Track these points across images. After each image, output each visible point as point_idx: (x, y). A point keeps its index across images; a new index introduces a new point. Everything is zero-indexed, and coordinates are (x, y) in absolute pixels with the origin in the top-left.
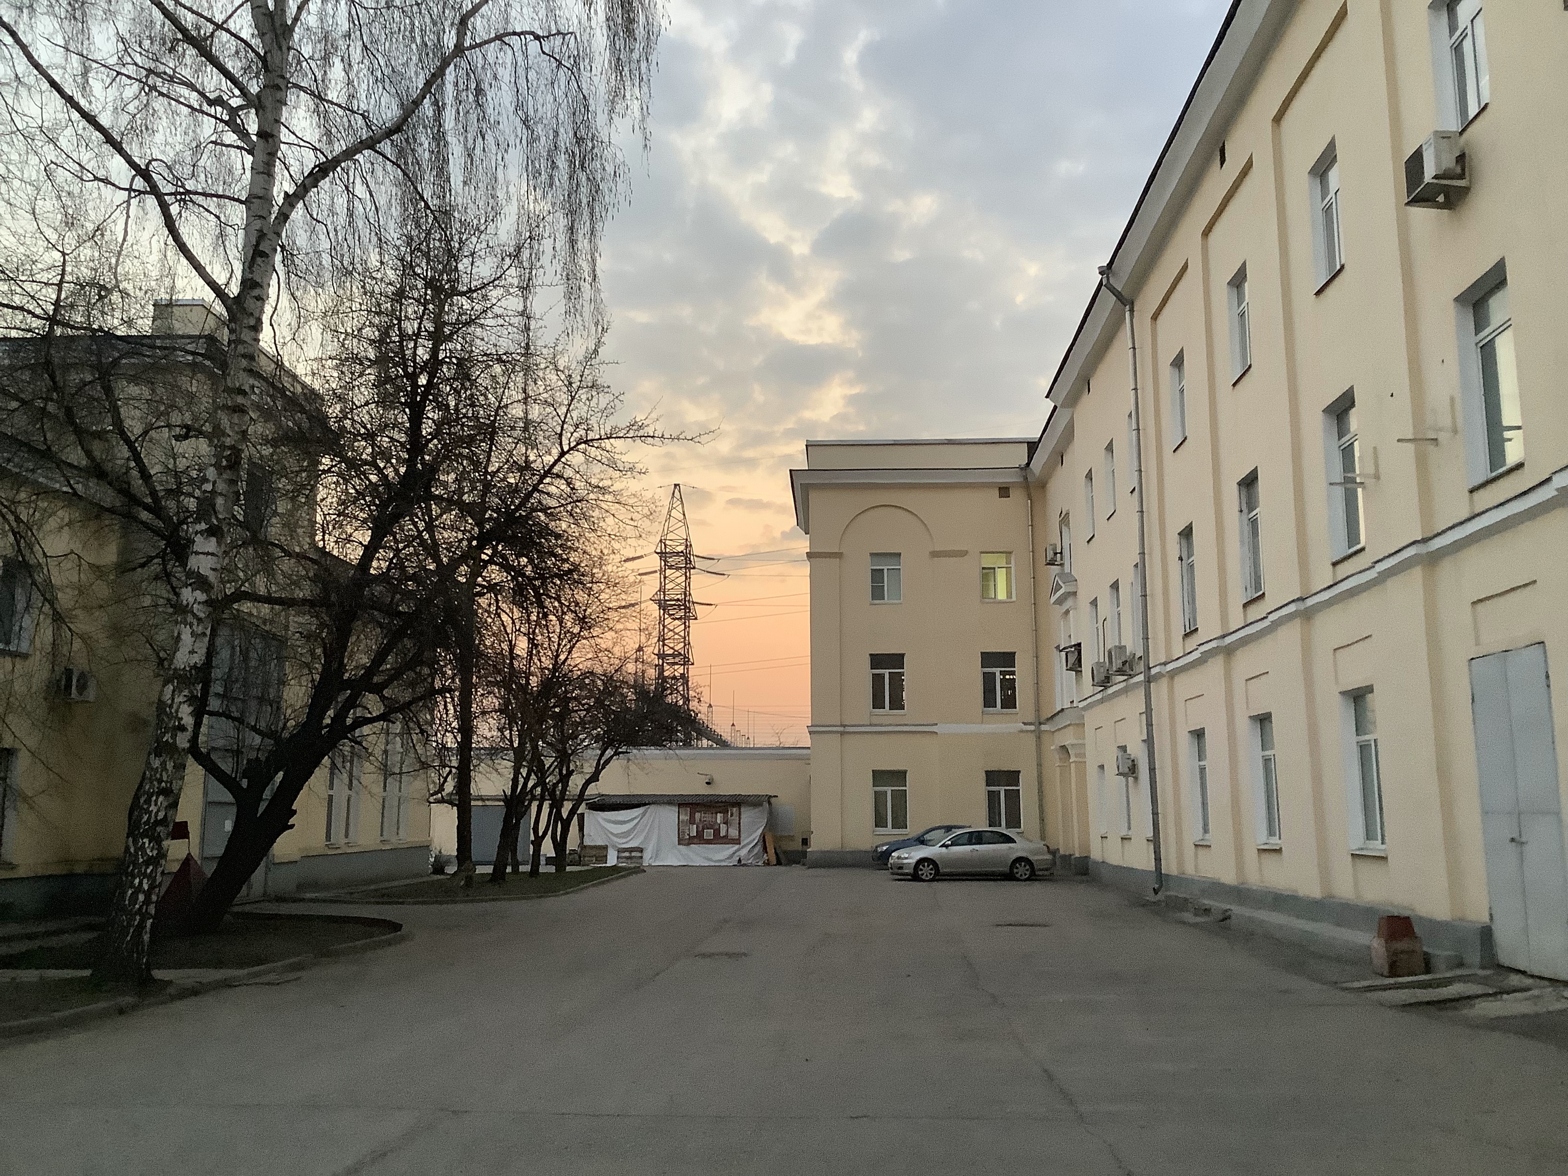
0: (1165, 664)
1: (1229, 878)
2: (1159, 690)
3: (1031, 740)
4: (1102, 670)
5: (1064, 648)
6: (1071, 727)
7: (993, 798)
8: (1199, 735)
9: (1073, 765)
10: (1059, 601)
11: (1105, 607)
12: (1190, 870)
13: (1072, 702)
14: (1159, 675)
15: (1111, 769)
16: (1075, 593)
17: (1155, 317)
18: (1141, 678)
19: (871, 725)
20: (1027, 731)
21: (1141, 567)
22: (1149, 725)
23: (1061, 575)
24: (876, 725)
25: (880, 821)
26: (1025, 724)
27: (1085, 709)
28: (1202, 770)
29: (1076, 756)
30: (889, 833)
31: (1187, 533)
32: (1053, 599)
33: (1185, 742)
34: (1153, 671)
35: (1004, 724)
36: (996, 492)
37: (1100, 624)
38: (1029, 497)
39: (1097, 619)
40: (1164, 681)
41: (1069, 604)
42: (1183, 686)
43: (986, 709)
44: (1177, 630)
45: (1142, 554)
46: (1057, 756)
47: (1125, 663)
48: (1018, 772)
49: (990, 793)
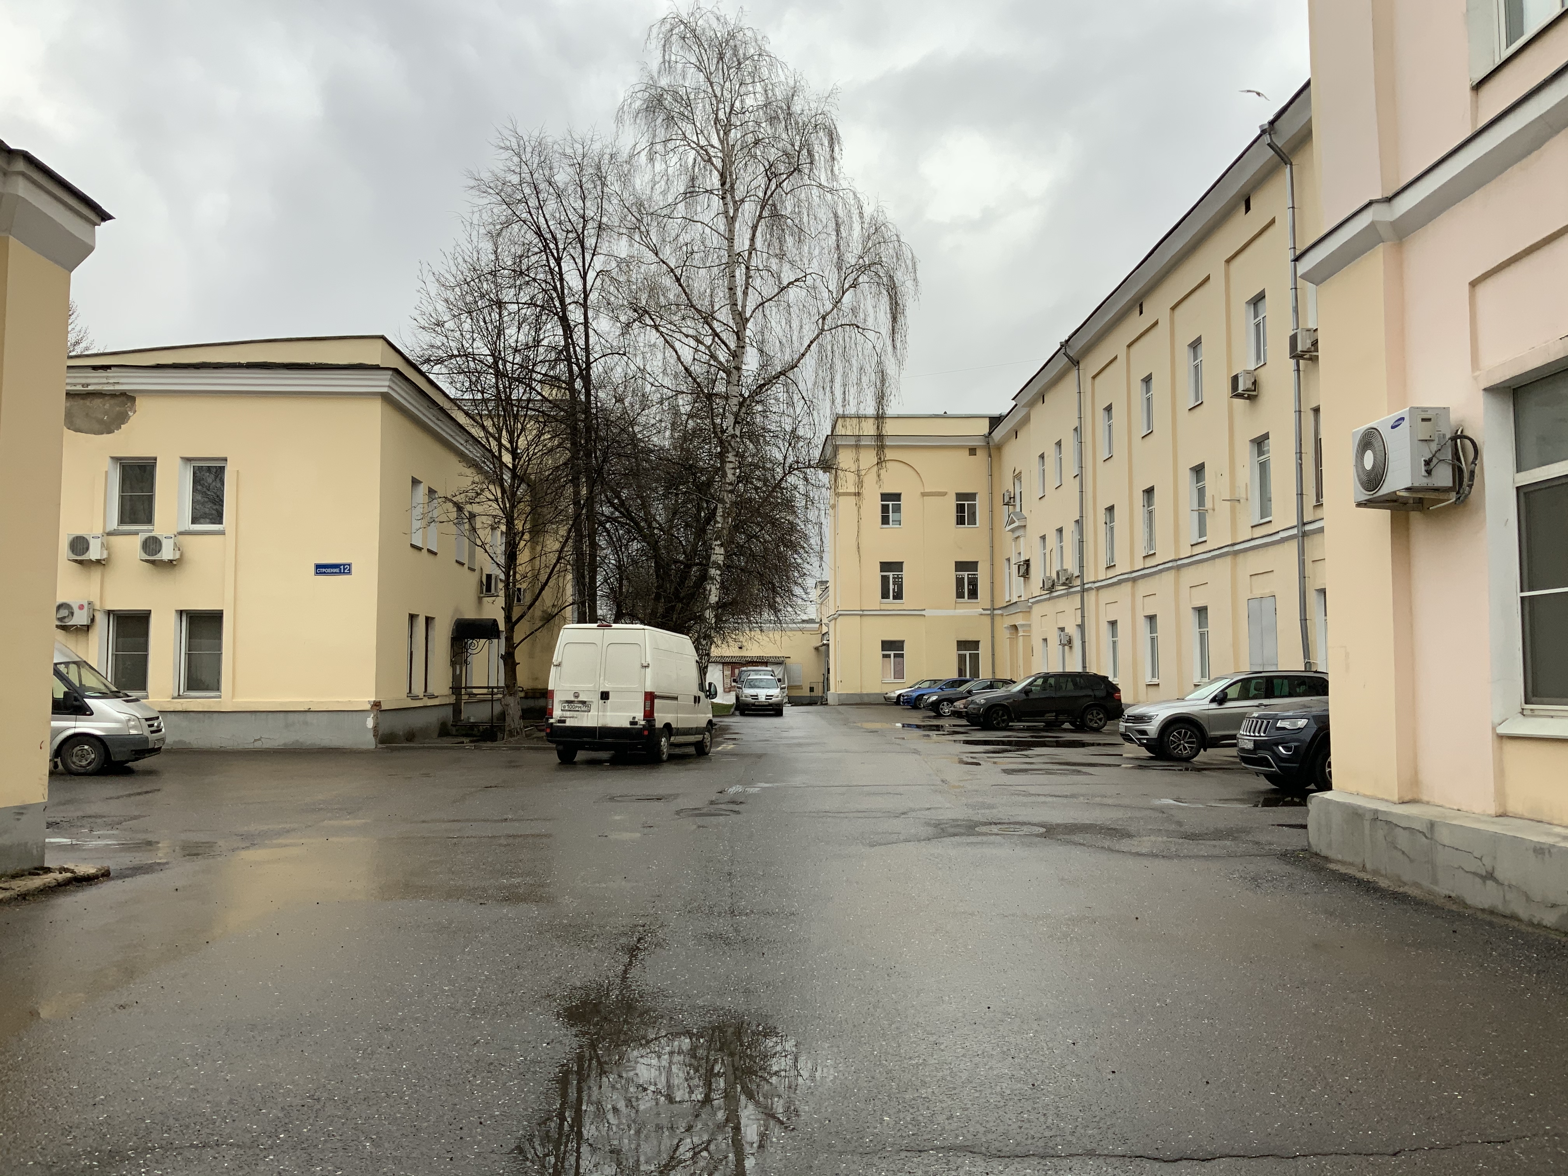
0: (1094, 582)
2: (1090, 598)
3: (987, 621)
4: (1050, 581)
5: (1015, 562)
6: (1021, 614)
7: (962, 658)
8: (1113, 624)
9: (1021, 639)
10: (1013, 530)
11: (1052, 542)
13: (1020, 597)
14: (1090, 589)
15: (1052, 641)
16: (1024, 526)
17: (1094, 377)
18: (1078, 589)
19: (881, 610)
20: (985, 614)
21: (1079, 523)
22: (1083, 617)
23: (1014, 513)
24: (884, 610)
25: (885, 675)
26: (984, 609)
27: (1033, 603)
28: (1114, 643)
29: (1024, 631)
30: (892, 682)
31: (1110, 510)
32: (1008, 528)
33: (1105, 629)
35: (970, 610)
36: (967, 452)
37: (1048, 551)
38: (990, 456)
39: (1044, 548)
40: (1093, 592)
41: (1020, 533)
42: (1105, 597)
43: (958, 599)
44: (1102, 565)
45: (1082, 517)
46: (1007, 631)
47: (1067, 579)
48: (978, 642)
49: (960, 655)
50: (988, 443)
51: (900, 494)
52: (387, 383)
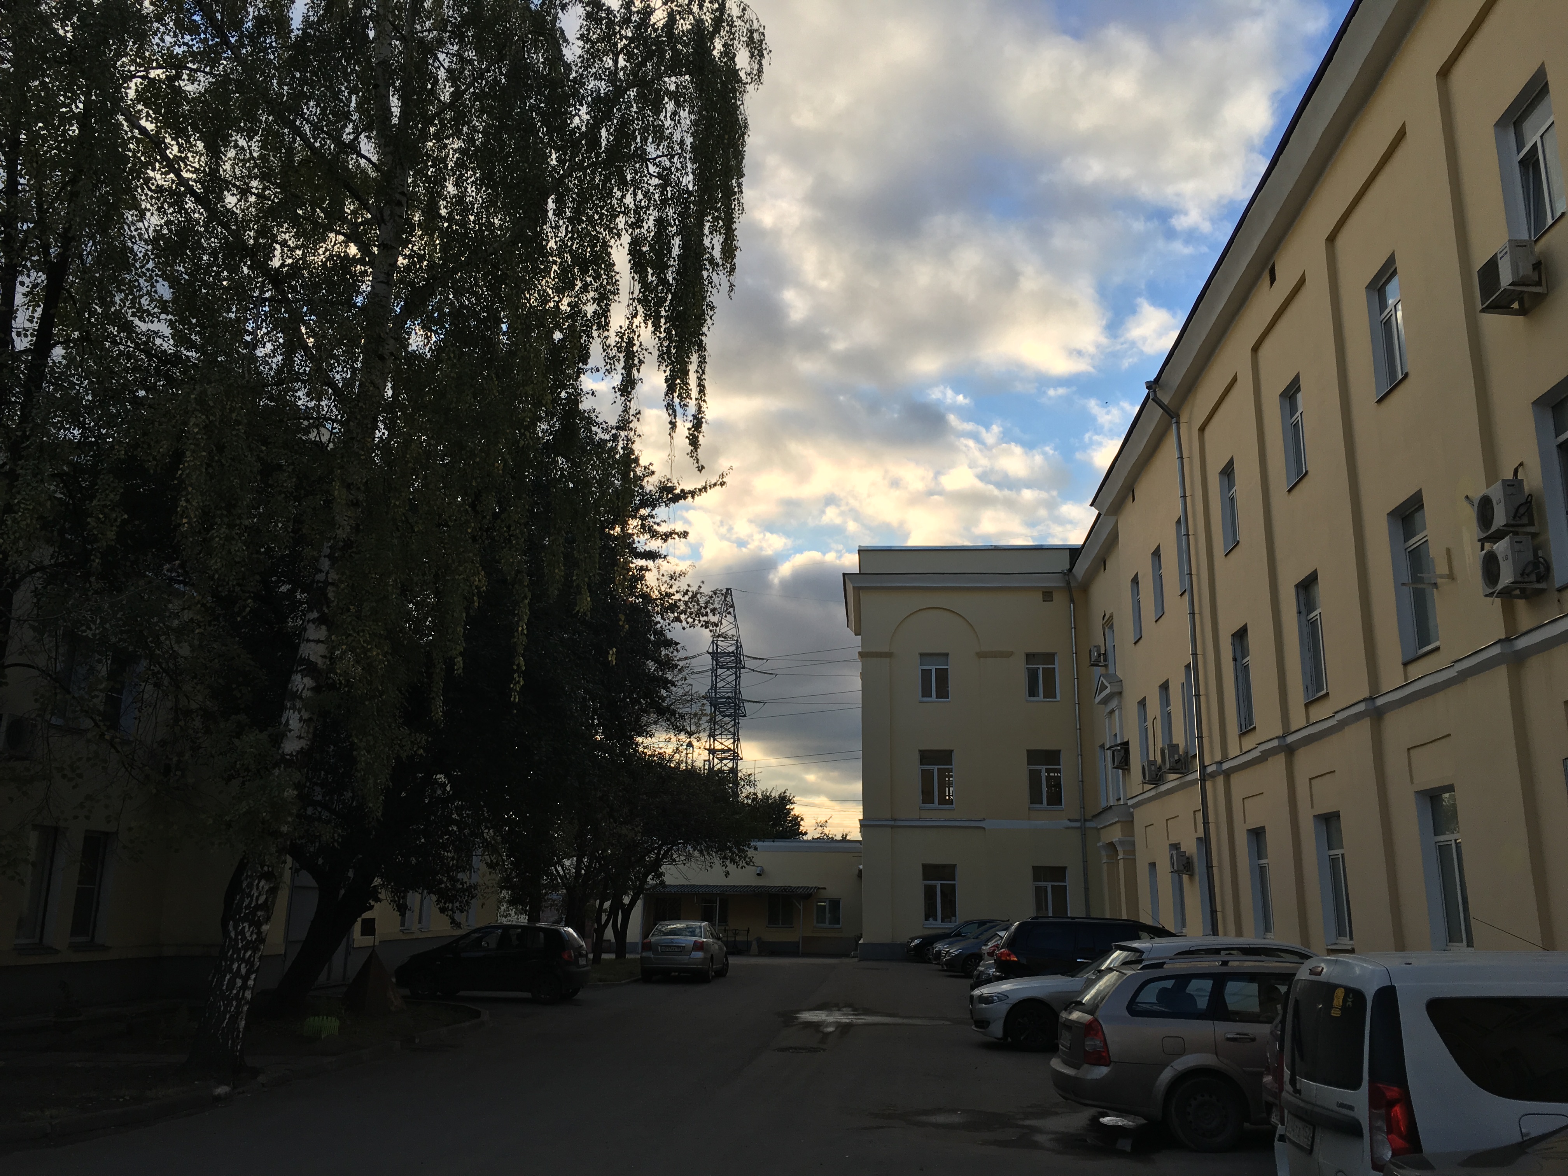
0: (1221, 762)
2: (1216, 788)
3: (1077, 837)
4: (1153, 768)
5: (1111, 747)
6: (1118, 826)
7: (1040, 893)
8: (1257, 834)
9: (1121, 863)
10: (1105, 701)
11: (1154, 708)
13: (1119, 799)
14: (1213, 775)
15: (1164, 866)
16: (1120, 693)
17: (1202, 429)
18: (1197, 775)
19: (920, 819)
20: (1073, 828)
21: (1192, 668)
22: (1206, 823)
23: (1106, 676)
24: (926, 820)
25: (930, 913)
26: (1070, 820)
27: (1135, 806)
28: (1262, 869)
29: (1125, 853)
30: (937, 925)
31: (1241, 635)
32: (1098, 699)
35: (1052, 822)
36: (1040, 596)
37: (1149, 724)
38: (1072, 600)
39: (1145, 720)
40: (1220, 780)
41: (1114, 704)
42: (1241, 784)
43: (1032, 806)
44: (1233, 729)
45: (1195, 654)
46: (1103, 853)
47: (1177, 761)
48: (1065, 868)
49: (1037, 888)
50: (1068, 583)
51: (947, 655)
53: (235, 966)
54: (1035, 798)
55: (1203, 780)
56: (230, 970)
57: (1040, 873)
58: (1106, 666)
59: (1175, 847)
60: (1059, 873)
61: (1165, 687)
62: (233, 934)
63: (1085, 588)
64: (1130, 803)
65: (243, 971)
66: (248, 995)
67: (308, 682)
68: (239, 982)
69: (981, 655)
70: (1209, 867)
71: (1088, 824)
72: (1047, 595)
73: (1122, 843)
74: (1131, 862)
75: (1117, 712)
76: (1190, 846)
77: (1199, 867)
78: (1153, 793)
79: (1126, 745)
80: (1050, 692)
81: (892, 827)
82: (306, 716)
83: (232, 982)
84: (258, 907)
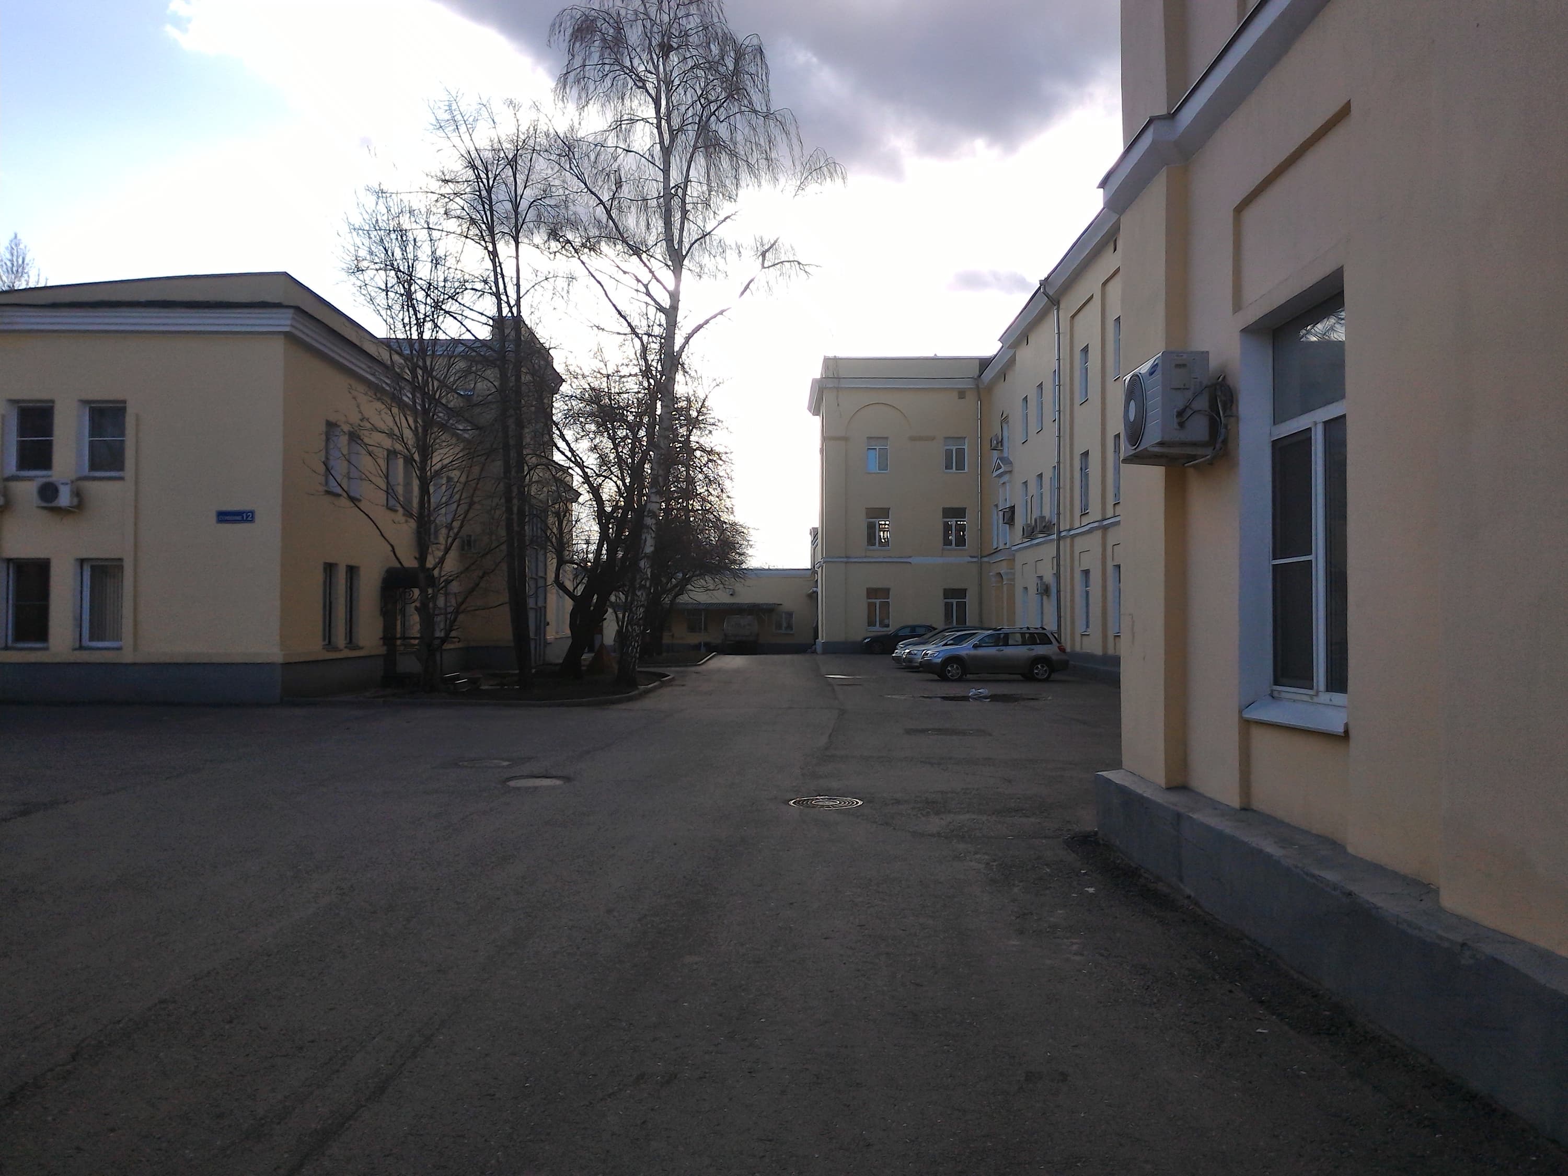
0: (1070, 530)
1: (1099, 652)
2: (1065, 545)
3: (975, 568)
4: (1029, 528)
5: (1003, 508)
6: (1005, 563)
7: (948, 607)
8: (1086, 573)
9: (1005, 586)
10: (1000, 476)
11: (1033, 488)
12: (1078, 648)
13: (1005, 544)
14: (1065, 537)
15: (1032, 590)
16: (1010, 472)
17: (1072, 319)
18: (1055, 536)
19: (866, 557)
20: (972, 562)
21: (1057, 468)
22: (1058, 565)
23: (1002, 459)
24: (869, 557)
25: (871, 623)
26: (971, 557)
27: (1016, 551)
28: (1087, 593)
29: (1008, 580)
30: (877, 630)
31: (1086, 454)
32: (995, 474)
33: (1078, 576)
34: (1063, 534)
35: (958, 559)
36: (956, 395)
37: (1029, 497)
38: (980, 399)
39: (1027, 494)
40: (1068, 540)
41: (1006, 478)
42: (1080, 544)
43: (945, 547)
44: (1077, 513)
45: (1059, 462)
46: (993, 579)
47: (1045, 527)
48: (966, 590)
49: (946, 604)
50: (978, 386)
51: (887, 438)
52: (289, 322)
53: (633, 644)
54: (947, 542)
55: (1059, 539)
56: (631, 645)
57: (950, 593)
58: (1002, 450)
59: (1041, 578)
60: (962, 593)
61: (1040, 476)
62: (631, 630)
63: (990, 389)
64: (1014, 548)
65: (636, 645)
66: (638, 655)
67: (654, 521)
68: (635, 650)
69: (913, 439)
70: (1059, 591)
71: (985, 559)
72: (962, 394)
73: (1007, 574)
74: (1012, 587)
75: (1007, 484)
76: (1049, 578)
77: (1054, 590)
78: (1028, 544)
79: (1012, 508)
80: (961, 466)
81: (846, 563)
82: (653, 535)
83: (632, 650)
84: (640, 619)
